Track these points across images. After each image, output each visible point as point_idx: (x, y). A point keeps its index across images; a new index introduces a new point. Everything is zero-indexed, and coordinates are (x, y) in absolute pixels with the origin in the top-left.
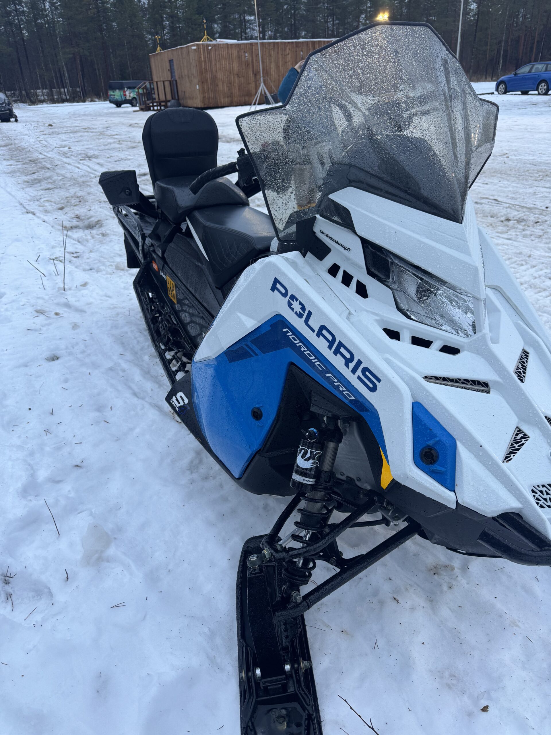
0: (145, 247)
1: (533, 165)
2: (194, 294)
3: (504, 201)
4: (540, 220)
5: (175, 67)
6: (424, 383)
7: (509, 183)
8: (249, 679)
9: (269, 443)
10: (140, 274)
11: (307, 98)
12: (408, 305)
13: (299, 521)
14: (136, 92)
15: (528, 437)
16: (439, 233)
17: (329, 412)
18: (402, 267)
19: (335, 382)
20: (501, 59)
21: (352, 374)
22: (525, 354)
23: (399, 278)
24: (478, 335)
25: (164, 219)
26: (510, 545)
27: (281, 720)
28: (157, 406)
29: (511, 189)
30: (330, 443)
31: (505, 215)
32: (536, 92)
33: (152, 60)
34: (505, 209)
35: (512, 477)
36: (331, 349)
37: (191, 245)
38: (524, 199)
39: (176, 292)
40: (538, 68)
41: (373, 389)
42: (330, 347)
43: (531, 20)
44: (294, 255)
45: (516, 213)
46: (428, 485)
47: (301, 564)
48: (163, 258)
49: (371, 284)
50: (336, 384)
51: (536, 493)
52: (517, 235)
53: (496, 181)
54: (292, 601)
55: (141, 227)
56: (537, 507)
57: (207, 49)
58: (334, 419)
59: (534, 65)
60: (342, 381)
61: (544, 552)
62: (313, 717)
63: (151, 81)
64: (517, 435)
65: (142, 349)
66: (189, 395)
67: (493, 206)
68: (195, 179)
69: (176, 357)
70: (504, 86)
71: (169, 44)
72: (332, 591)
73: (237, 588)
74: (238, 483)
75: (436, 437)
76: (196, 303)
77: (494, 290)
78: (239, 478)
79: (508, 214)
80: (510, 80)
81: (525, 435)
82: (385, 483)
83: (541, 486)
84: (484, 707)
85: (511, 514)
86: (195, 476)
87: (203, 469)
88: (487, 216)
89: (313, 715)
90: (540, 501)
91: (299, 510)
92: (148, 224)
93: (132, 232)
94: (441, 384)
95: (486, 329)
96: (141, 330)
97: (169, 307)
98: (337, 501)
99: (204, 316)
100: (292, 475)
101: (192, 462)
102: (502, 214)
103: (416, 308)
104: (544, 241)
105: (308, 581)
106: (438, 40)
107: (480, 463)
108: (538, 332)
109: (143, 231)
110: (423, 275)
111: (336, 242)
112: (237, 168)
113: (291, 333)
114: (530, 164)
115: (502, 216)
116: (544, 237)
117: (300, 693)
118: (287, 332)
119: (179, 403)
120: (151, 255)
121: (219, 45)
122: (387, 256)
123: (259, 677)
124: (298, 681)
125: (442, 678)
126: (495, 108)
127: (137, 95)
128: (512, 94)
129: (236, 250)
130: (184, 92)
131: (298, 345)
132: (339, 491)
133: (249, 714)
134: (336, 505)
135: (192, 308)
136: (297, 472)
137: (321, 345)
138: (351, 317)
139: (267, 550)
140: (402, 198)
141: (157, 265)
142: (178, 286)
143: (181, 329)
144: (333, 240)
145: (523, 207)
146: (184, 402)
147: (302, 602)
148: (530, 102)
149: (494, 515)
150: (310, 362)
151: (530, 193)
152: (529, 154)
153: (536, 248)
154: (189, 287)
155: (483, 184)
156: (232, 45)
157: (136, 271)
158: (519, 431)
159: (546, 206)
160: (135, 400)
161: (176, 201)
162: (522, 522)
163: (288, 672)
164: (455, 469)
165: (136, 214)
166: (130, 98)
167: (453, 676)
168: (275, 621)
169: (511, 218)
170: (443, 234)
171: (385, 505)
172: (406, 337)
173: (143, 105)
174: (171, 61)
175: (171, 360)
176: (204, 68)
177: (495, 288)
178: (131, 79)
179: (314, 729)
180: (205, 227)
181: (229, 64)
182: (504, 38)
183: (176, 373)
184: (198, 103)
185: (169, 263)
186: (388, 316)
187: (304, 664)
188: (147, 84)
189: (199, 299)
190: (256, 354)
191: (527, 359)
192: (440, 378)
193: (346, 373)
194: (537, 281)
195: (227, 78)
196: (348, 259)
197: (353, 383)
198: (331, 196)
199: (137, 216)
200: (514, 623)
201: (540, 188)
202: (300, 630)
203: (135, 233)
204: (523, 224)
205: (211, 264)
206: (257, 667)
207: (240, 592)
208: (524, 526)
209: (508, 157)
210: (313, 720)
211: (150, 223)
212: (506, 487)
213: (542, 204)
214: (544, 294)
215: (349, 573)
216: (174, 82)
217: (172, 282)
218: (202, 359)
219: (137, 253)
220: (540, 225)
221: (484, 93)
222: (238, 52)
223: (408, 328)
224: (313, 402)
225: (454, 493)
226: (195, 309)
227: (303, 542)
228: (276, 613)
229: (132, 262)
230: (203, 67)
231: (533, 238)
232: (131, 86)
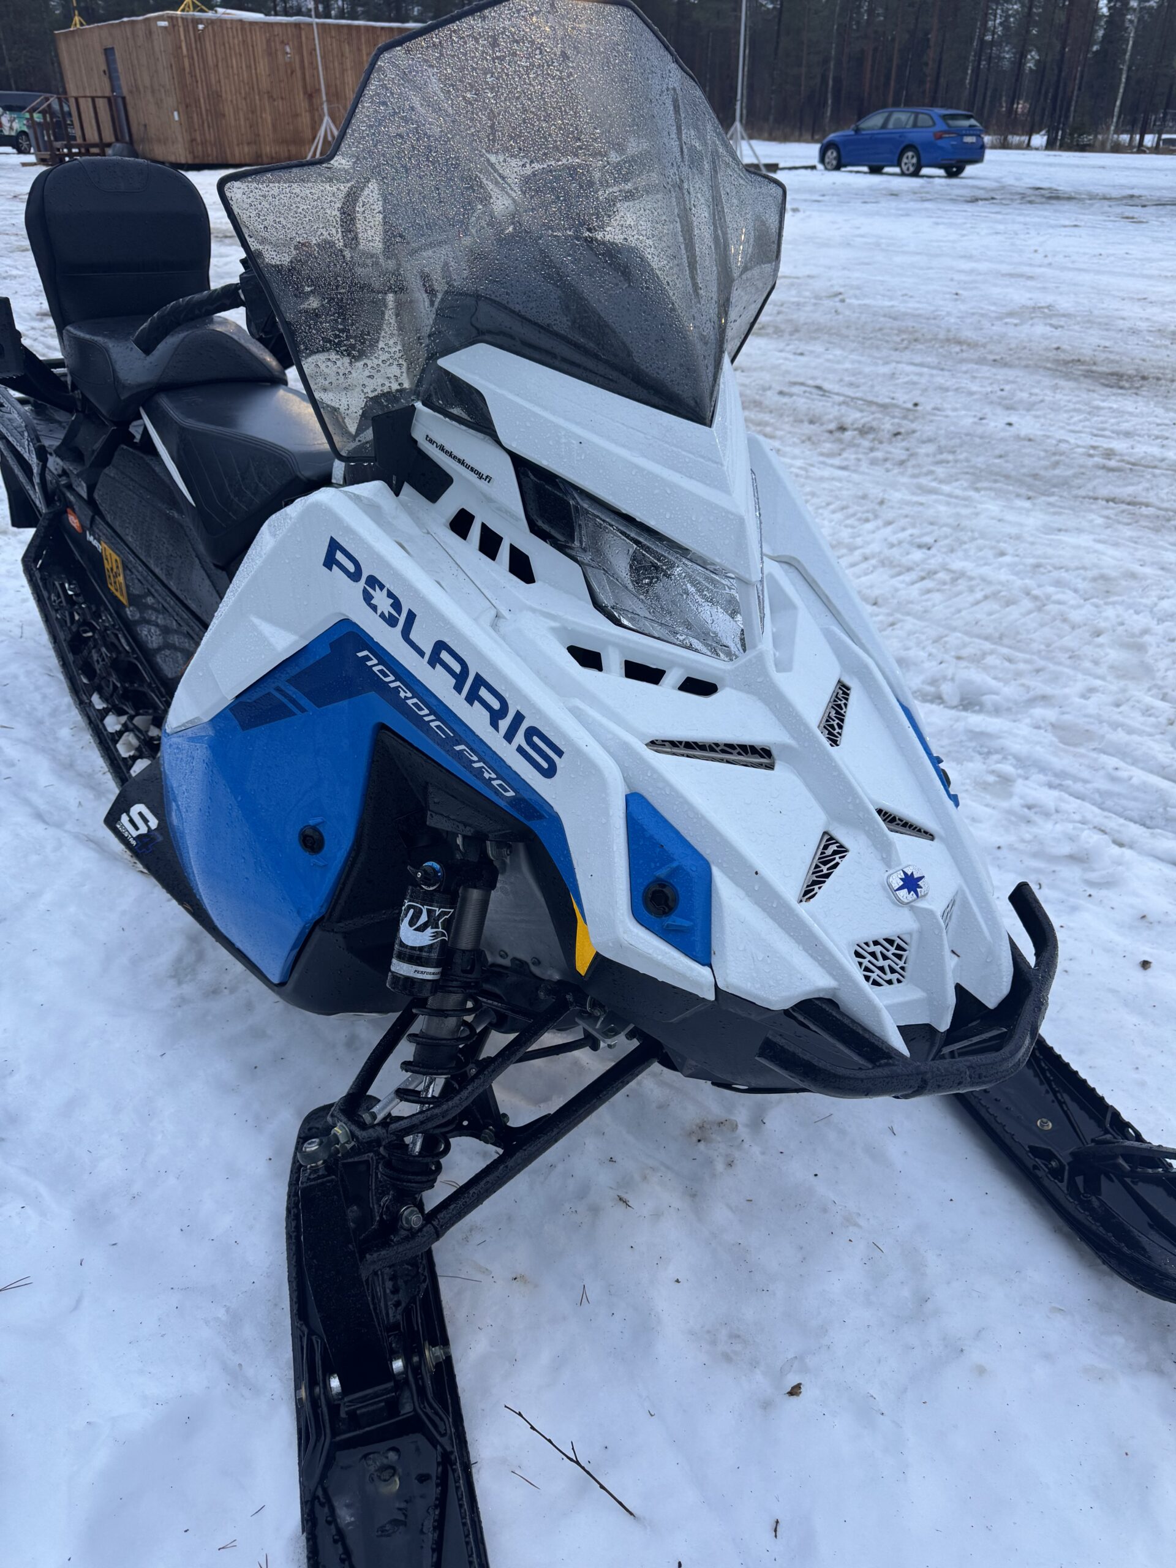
0: (48, 477)
1: (890, 317)
2: (166, 581)
3: (836, 391)
4: (902, 430)
5: (120, 66)
6: (650, 755)
7: (845, 354)
8: (314, 1401)
9: (342, 901)
10: (39, 540)
11: (375, 146)
12: (615, 596)
13: (411, 1059)
14: (27, 119)
15: (846, 851)
16: (667, 446)
17: (465, 825)
18: (598, 517)
19: (475, 762)
20: (829, 95)
21: (505, 743)
22: (843, 690)
23: (595, 539)
24: (751, 654)
25: (90, 413)
26: (815, 1062)
27: (386, 1475)
28: (92, 841)
29: (848, 365)
30: (471, 890)
31: (836, 418)
32: (897, 170)
33: (63, 46)
34: (837, 408)
35: (816, 928)
36: (460, 692)
37: (154, 471)
38: (872, 386)
39: (125, 578)
40: (899, 119)
41: (550, 772)
42: (458, 688)
43: (885, 17)
44: (373, 489)
45: (858, 415)
46: (660, 957)
47: (418, 1148)
48: (91, 502)
49: (540, 553)
50: (476, 765)
51: (864, 958)
52: (859, 460)
53: (818, 348)
54: (402, 1227)
55: (35, 430)
56: (866, 986)
57: (195, 28)
58: (477, 840)
59: (891, 114)
60: (487, 759)
61: (880, 1070)
62: (453, 1458)
63: (62, 96)
64: (826, 847)
65: (54, 713)
66: (159, 808)
67: (813, 400)
68: (145, 321)
69: (131, 726)
70: (835, 154)
71: (101, 12)
72: (487, 1197)
73: (288, 1217)
74: (279, 994)
75: (673, 860)
76: (172, 603)
77: (786, 566)
78: (282, 984)
79: (842, 416)
80: (848, 141)
81: (841, 846)
82: (583, 964)
83: (871, 944)
84: (793, 1388)
85: (817, 1002)
86: (188, 989)
87: (206, 974)
88: (802, 421)
89: (452, 1452)
90: (872, 972)
91: (413, 1037)
92: (56, 425)
93: (15, 444)
94: (683, 755)
95: (765, 644)
96: (51, 670)
97: (111, 615)
98: (494, 1010)
99: (191, 632)
100: (390, 963)
101: (179, 959)
102: (831, 417)
103: (632, 603)
104: (910, 471)
105: (435, 1180)
106: (654, 38)
107: (756, 907)
108: (869, 646)
109: (39, 441)
110: (640, 535)
111: (462, 462)
112: (242, 297)
113: (375, 661)
114: (885, 316)
115: (831, 421)
116: (910, 464)
117: (426, 1414)
118: (368, 658)
119: (137, 828)
120: (64, 494)
121: (222, 21)
122: (566, 493)
123: (338, 1394)
124: (421, 1391)
125: (714, 1343)
126: (780, 191)
127: (28, 127)
128: (851, 172)
129: (256, 480)
130: (145, 126)
131: (392, 685)
132: (497, 991)
133: (318, 1472)
134: (495, 1021)
135: (163, 614)
136: (402, 957)
137: (439, 683)
138: (501, 622)
139: (341, 1127)
140: (591, 371)
141: (79, 518)
142: (130, 566)
143: (142, 664)
144: (455, 458)
145: (870, 403)
146: (148, 826)
147: (423, 1226)
148: (885, 189)
149: (787, 1006)
150: (419, 721)
151: (884, 375)
152: (883, 296)
153: (894, 486)
154: (153, 567)
155: (795, 354)
156: (252, 24)
157: (30, 533)
158: (829, 839)
159: (915, 401)
160: (39, 829)
161: (114, 371)
162: (838, 1016)
163: (400, 1374)
164: (710, 920)
165: (22, 402)
166: (13, 133)
167: (735, 1336)
168: (364, 1274)
169: (848, 425)
170: (675, 449)
171: (588, 1009)
172: (613, 661)
173: (46, 150)
174: (108, 52)
175: (120, 734)
176: (190, 73)
177: (788, 562)
178: (13, 86)
179: (457, 1481)
180: (183, 429)
181: (249, 67)
182: (833, 53)
183: (130, 762)
184: (178, 152)
185: (105, 513)
186: (576, 620)
187: (432, 1354)
188: (54, 101)
189: (178, 592)
190: (303, 710)
191: (847, 699)
192: (680, 743)
193: (494, 740)
194: (895, 552)
195: (245, 99)
196: (489, 500)
197: (509, 762)
198: (444, 362)
199: (27, 408)
200: (849, 1221)
201: (904, 366)
202: (424, 1286)
203: (22, 446)
204: (871, 436)
205: (200, 513)
206: (331, 1374)
207: (294, 1224)
208: (843, 1023)
209: (843, 301)
210: (453, 1464)
211: (59, 423)
212: (806, 951)
213: (906, 397)
214: (907, 577)
215: (519, 1155)
216: (120, 101)
217: (115, 556)
218: (183, 725)
219: (31, 492)
220: (903, 440)
221: (797, 165)
222: (268, 41)
223: (616, 645)
224: (432, 807)
225: (709, 969)
226: (171, 615)
227: (422, 1102)
228: (368, 1256)
229: (21, 515)
230: (187, 70)
231: (888, 465)
232: (14, 104)
